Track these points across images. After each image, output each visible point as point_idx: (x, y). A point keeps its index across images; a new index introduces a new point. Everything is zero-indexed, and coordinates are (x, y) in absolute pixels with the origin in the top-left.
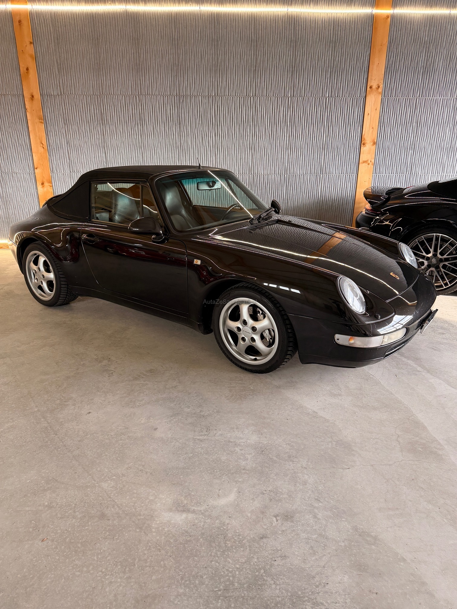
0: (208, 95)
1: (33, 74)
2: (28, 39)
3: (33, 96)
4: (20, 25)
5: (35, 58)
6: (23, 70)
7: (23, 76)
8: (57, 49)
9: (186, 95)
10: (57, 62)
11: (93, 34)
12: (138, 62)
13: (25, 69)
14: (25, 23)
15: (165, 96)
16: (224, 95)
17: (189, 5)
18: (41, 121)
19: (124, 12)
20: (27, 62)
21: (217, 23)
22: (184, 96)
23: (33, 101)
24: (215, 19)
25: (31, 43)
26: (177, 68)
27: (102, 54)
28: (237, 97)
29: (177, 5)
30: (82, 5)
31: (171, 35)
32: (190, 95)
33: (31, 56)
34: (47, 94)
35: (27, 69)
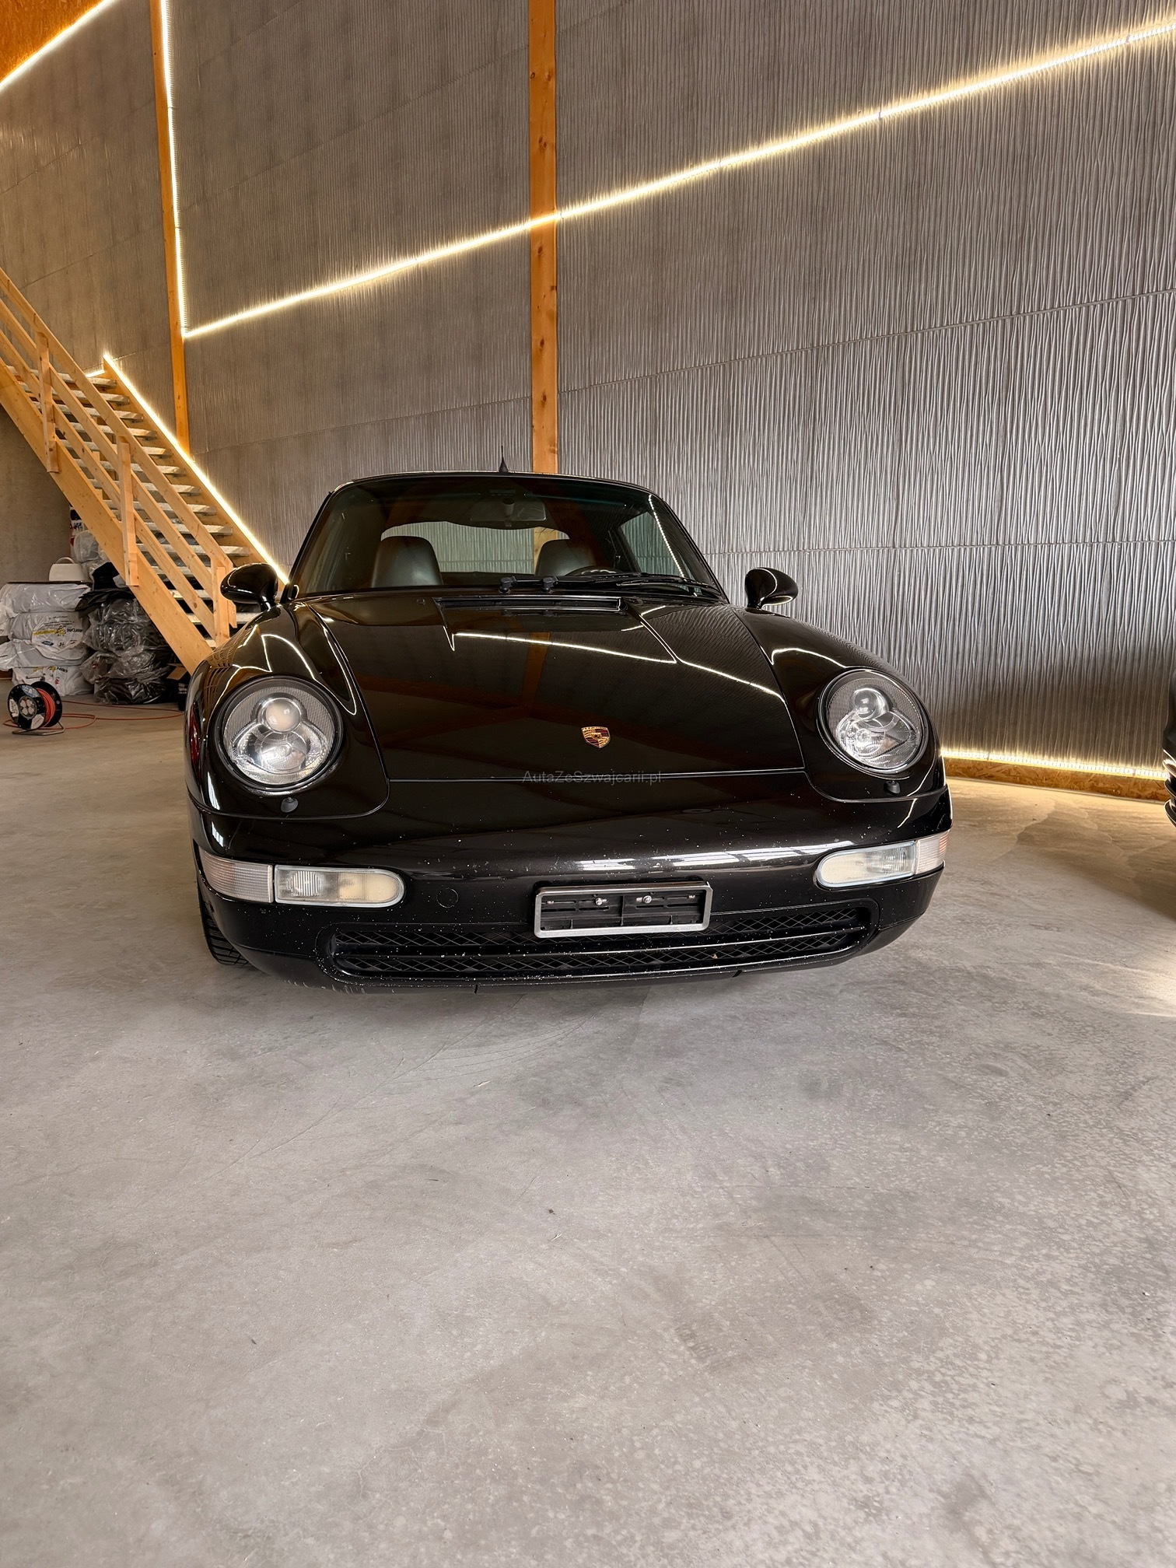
0: (888, 333)
1: (550, 350)
2: (547, 283)
3: (545, 398)
4: (539, 256)
5: (556, 318)
6: (536, 344)
7: (535, 360)
8: (593, 291)
9: (834, 343)
10: (590, 317)
11: (656, 242)
12: (734, 284)
13: (539, 344)
14: (546, 250)
15: (787, 355)
16: (930, 327)
17: (854, 116)
18: (552, 448)
19: (715, 176)
20: (545, 328)
21: (922, 139)
22: (828, 348)
23: (544, 407)
24: (919, 128)
25: (552, 288)
26: (818, 278)
27: (668, 283)
28: (965, 327)
29: (827, 125)
30: (641, 184)
31: (810, 201)
32: (844, 340)
33: (550, 315)
34: (568, 389)
35: (542, 343)
